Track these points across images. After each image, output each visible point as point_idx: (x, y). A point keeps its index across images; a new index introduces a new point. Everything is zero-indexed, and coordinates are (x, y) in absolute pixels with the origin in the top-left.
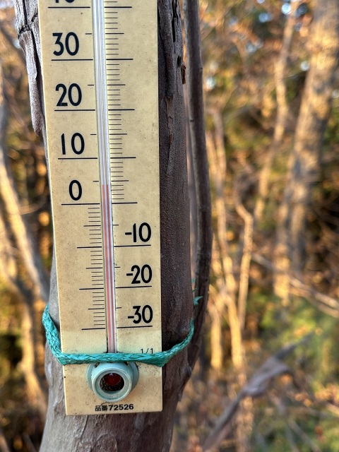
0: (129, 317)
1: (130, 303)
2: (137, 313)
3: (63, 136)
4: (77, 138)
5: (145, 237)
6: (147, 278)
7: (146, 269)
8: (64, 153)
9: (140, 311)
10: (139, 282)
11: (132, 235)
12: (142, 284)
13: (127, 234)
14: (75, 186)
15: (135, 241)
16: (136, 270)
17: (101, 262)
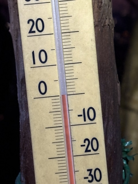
0: (85, 178)
1: (85, 167)
2: (90, 175)
3: (33, 53)
5: (92, 116)
6: (95, 148)
7: (94, 141)
8: (34, 63)
9: (93, 173)
10: (90, 151)
11: (83, 117)
12: (92, 152)
13: (79, 116)
14: (42, 85)
15: (85, 120)
16: (87, 142)
17: (62, 137)
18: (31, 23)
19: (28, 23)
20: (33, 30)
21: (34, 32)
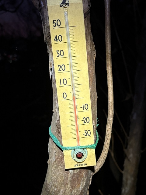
0: (83, 134)
1: (83, 130)
2: (86, 133)
3: (60, 80)
4: (65, 80)
5: (87, 108)
6: (88, 121)
7: (88, 118)
8: (61, 85)
9: (87, 132)
10: (86, 123)
11: (83, 108)
13: (81, 108)
14: (65, 94)
15: (84, 110)
16: (84, 119)
17: (74, 117)
18: (59, 66)
19: (58, 66)
20: (60, 70)
21: (61, 71)
